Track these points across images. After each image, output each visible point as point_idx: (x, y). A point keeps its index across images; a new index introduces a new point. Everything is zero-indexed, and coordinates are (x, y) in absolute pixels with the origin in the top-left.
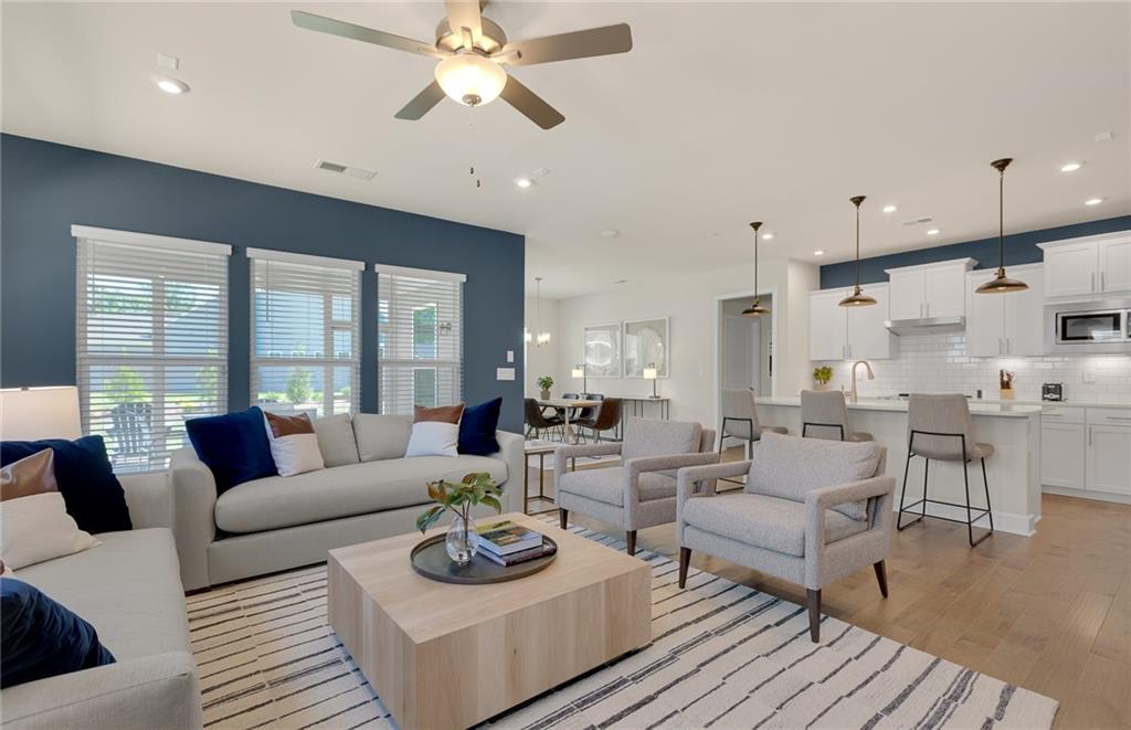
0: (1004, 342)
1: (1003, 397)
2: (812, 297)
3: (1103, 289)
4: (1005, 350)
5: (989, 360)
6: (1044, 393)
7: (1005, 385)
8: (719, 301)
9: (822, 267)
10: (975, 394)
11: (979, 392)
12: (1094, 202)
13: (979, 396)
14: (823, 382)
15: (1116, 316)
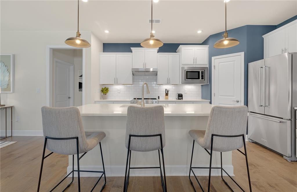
0: (168, 79)
1: (166, 99)
2: (101, 55)
3: (196, 63)
4: (169, 82)
6: (178, 97)
7: (167, 94)
8: (51, 49)
9: (104, 44)
10: (157, 98)
11: (159, 97)
12: (199, 32)
13: (159, 98)
14: (105, 94)
15: (199, 72)
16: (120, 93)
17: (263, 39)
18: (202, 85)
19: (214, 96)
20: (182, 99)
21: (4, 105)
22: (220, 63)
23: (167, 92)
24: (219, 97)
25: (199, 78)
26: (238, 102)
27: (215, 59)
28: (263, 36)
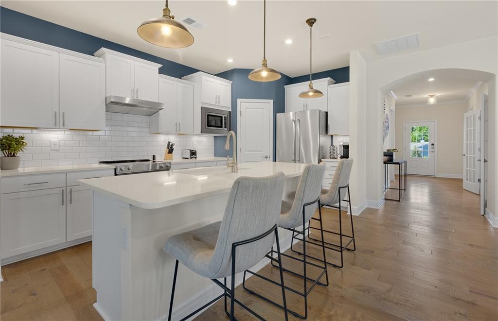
0: (178, 124)
3: (219, 104)
4: (178, 130)
10: (151, 159)
11: (154, 157)
12: (230, 61)
13: (154, 159)
14: (11, 155)
15: (222, 117)
17: (284, 89)
18: (215, 136)
19: (240, 151)
20: (196, 158)
22: (247, 108)
23: (170, 147)
24: (247, 152)
25: (221, 127)
26: (267, 158)
27: (241, 102)
28: (285, 86)
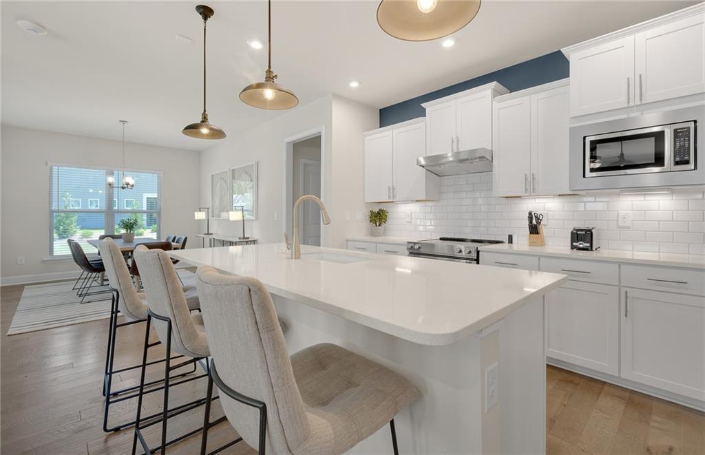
0: (530, 178)
1: (532, 244)
2: (367, 138)
3: (641, 100)
4: (532, 189)
5: (517, 200)
6: (572, 241)
7: (534, 230)
8: (288, 143)
9: (380, 110)
10: (506, 240)
11: (510, 237)
13: (511, 241)
14: (378, 224)
15: (661, 134)
16: (410, 222)
20: (592, 249)
21: (248, 238)
23: (534, 222)
